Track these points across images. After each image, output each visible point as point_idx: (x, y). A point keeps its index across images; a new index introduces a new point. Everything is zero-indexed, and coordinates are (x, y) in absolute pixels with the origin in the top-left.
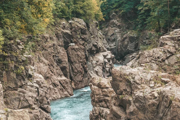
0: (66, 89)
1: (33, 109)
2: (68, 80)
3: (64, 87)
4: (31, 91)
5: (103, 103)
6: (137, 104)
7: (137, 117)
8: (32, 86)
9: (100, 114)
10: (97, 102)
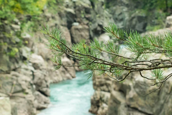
0: (68, 72)
1: (27, 93)
2: (71, 62)
3: (66, 69)
4: (25, 74)
5: (105, 87)
6: (137, 90)
7: (137, 103)
8: (27, 69)
9: (101, 98)
10: (98, 86)
